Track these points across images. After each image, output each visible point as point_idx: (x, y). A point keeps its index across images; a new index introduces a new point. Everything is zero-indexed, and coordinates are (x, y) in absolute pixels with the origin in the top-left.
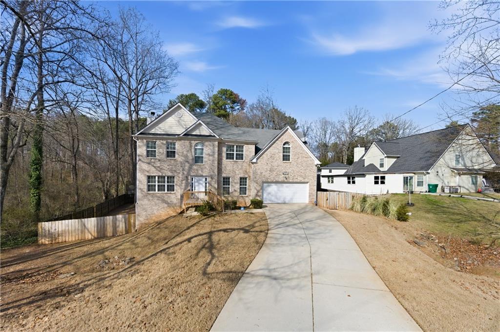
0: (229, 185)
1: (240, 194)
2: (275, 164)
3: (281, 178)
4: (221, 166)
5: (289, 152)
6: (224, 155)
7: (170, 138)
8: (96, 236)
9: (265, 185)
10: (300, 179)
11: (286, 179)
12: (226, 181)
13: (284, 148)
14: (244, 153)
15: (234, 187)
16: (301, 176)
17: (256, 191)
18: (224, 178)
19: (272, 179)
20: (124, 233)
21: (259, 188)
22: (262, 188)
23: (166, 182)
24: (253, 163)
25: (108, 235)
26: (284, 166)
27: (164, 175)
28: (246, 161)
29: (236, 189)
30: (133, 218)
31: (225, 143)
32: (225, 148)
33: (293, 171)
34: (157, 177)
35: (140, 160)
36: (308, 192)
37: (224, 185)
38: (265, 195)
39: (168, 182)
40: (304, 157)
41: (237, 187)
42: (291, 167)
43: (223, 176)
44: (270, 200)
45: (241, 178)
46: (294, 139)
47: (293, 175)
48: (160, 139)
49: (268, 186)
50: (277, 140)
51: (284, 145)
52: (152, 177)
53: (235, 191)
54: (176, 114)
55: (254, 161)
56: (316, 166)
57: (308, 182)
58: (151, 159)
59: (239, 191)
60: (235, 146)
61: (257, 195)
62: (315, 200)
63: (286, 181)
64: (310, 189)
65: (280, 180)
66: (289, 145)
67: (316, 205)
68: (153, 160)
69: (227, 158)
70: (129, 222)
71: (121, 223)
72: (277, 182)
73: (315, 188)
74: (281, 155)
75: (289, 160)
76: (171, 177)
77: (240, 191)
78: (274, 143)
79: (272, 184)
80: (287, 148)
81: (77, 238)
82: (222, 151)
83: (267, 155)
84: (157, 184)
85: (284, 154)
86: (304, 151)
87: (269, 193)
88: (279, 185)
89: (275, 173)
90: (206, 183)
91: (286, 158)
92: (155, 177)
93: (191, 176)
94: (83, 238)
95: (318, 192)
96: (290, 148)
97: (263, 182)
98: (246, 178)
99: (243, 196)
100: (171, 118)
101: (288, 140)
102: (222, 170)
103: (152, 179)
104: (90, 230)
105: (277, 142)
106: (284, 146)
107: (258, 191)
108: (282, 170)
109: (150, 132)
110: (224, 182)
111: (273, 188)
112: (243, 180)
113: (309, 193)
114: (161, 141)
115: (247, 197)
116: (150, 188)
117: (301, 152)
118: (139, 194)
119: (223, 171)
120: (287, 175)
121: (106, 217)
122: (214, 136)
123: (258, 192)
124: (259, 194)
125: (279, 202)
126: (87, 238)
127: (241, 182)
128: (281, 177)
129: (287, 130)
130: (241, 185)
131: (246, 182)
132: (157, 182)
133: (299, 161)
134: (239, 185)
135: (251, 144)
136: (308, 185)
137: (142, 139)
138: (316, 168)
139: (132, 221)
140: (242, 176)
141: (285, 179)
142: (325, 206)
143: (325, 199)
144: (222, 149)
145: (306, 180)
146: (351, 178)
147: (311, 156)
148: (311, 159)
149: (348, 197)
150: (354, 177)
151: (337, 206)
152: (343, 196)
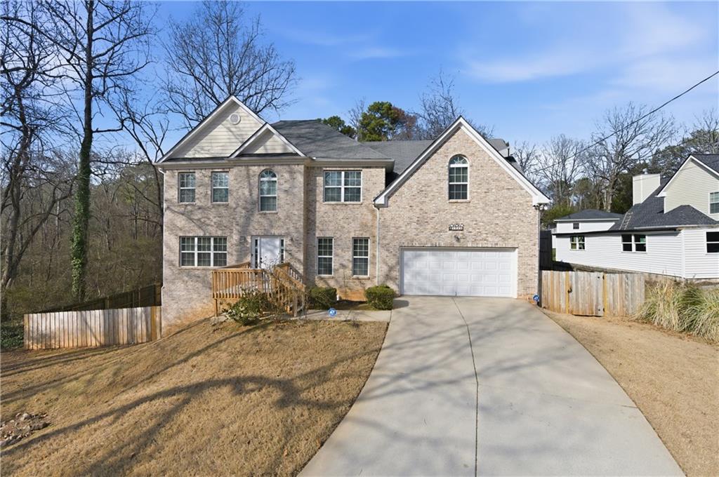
0: (331, 254)
1: (354, 273)
2: (430, 207)
3: (447, 238)
4: (315, 215)
5: (465, 179)
6: (320, 190)
7: (217, 163)
8: (102, 342)
9: (408, 254)
10: (492, 241)
11: (458, 240)
12: (326, 245)
13: (451, 170)
14: (361, 187)
15: (342, 257)
16: (496, 234)
17: (385, 268)
18: (320, 240)
19: (423, 239)
20: (144, 341)
21: (392, 261)
22: (401, 263)
23: (212, 248)
24: (378, 206)
25: (121, 342)
26: (452, 211)
27: (207, 235)
28: (366, 203)
29: (344, 263)
30: (158, 314)
31: (321, 168)
32: (322, 178)
33: (475, 222)
34: (196, 239)
35: (168, 208)
36: (516, 271)
37: (320, 253)
38: (407, 278)
39: (215, 248)
40: (503, 188)
41: (347, 258)
42: (469, 214)
43: (317, 235)
44: (420, 289)
45: (355, 240)
46: (477, 148)
47: (474, 232)
48: (201, 168)
49: (417, 257)
50: (435, 151)
51: (452, 161)
52: (189, 238)
53: (343, 266)
54: (229, 118)
55: (381, 201)
56: (537, 207)
57: (514, 249)
58: (186, 205)
59: (351, 265)
60: (343, 173)
61: (388, 277)
62: (536, 292)
63: (457, 244)
64: (522, 264)
65: (442, 245)
66: (465, 162)
67: (539, 304)
68: (189, 208)
69: (326, 199)
70: (153, 320)
71: (140, 321)
72: (435, 248)
73: (536, 262)
74: (445, 185)
75: (465, 197)
76: (220, 239)
77: (355, 266)
78: (428, 158)
79: (424, 252)
80: (458, 169)
81: (75, 344)
82: (315, 185)
84: (196, 252)
85: (451, 183)
86: (503, 173)
87: (417, 274)
88: (442, 255)
89: (429, 227)
90: (282, 251)
91: (457, 192)
92: (193, 238)
93: (252, 236)
94: (84, 344)
95: (544, 272)
96: (467, 168)
97: (403, 249)
98: (366, 240)
99: (361, 277)
100: (220, 126)
101: (460, 151)
102: (315, 223)
103: (188, 243)
104: (94, 331)
105: (433, 157)
106: (452, 166)
107: (391, 269)
108: (447, 220)
109: (186, 156)
110: (320, 247)
111: (427, 262)
112: (360, 245)
113: (519, 274)
114: (203, 171)
115: (369, 279)
116: (185, 259)
117: (496, 176)
118: (166, 271)
119: (317, 225)
120: (461, 232)
121: (116, 310)
122: (297, 154)
123: (390, 271)
124: (395, 274)
125: (441, 293)
126: (89, 344)
127: (355, 247)
128: (444, 235)
129: (458, 128)
130: (355, 254)
131: (366, 248)
132: (196, 248)
133: (491, 197)
134: (351, 253)
135: (377, 167)
136: (515, 254)
137: (171, 169)
138: (537, 212)
139: (158, 319)
140: (358, 234)
141: (454, 241)
142: (563, 306)
143: (564, 289)
144: (316, 180)
145: (510, 244)
146: (633, 238)
147: (524, 186)
148: (523, 192)
149: (632, 286)
150: (644, 237)
151: (601, 307)
152: (618, 284)
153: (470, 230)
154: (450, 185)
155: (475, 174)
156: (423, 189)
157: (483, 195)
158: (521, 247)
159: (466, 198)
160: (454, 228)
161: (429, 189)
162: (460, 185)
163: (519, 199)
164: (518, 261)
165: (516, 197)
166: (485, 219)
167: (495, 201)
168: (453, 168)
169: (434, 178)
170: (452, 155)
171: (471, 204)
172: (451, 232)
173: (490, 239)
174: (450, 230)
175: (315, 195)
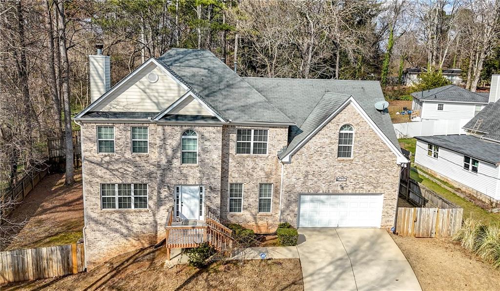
0: (240, 196)
1: (260, 211)
2: (323, 163)
3: (334, 186)
4: (228, 165)
5: (350, 142)
6: (233, 145)
7: (138, 121)
9: (303, 198)
10: (367, 189)
11: (342, 188)
12: (236, 189)
13: (341, 135)
14: (267, 142)
15: (250, 199)
16: (370, 183)
18: (232, 185)
19: (316, 187)
21: (293, 204)
22: (299, 205)
23: (133, 193)
24: (284, 163)
26: (339, 167)
27: (129, 182)
28: (271, 155)
29: (252, 203)
31: (234, 127)
32: (235, 135)
33: (355, 175)
34: (117, 186)
36: (381, 209)
37: (232, 195)
39: (136, 193)
40: (377, 150)
41: (254, 199)
42: (352, 169)
43: (230, 181)
45: (261, 185)
46: (361, 120)
47: (354, 182)
48: (120, 123)
50: (330, 121)
51: (342, 129)
52: (109, 185)
53: (251, 205)
55: (286, 159)
56: (399, 165)
57: (382, 194)
58: (106, 156)
59: (257, 205)
60: (253, 131)
62: (393, 225)
63: (341, 191)
64: (386, 205)
65: (331, 190)
66: (351, 129)
67: (394, 232)
68: (108, 158)
69: (238, 151)
72: (325, 194)
73: (395, 203)
74: (335, 147)
75: (349, 155)
76: (141, 185)
77: (260, 205)
78: (324, 126)
80: (346, 134)
82: (229, 140)
83: (309, 147)
84: (117, 196)
85: (340, 145)
89: (321, 178)
90: (201, 197)
91: (344, 151)
92: (113, 185)
93: (175, 185)
95: (400, 208)
96: (352, 134)
97: (301, 194)
98: (270, 185)
99: (265, 213)
100: (137, 83)
101: (349, 121)
102: (228, 172)
103: (109, 188)
105: (328, 125)
106: (342, 132)
108: (335, 174)
109: (103, 111)
110: (232, 190)
111: (318, 203)
112: (265, 188)
114: (123, 125)
115: (271, 215)
116: (106, 203)
117: (374, 141)
119: (230, 173)
120: (345, 182)
122: (216, 118)
123: (290, 211)
124: (294, 213)
125: (327, 225)
127: (261, 191)
128: (332, 185)
129: (349, 104)
130: (261, 196)
131: (270, 191)
132: (117, 193)
133: (368, 157)
134: (257, 195)
135: (281, 128)
136: (381, 198)
137: (89, 123)
138: (400, 168)
140: (263, 181)
141: (339, 189)
142: (410, 232)
143: (412, 219)
144: (229, 136)
145: (379, 190)
147: (392, 150)
148: (391, 154)
149: (455, 217)
151: (434, 232)
152: (446, 215)
153: (352, 180)
154: (339, 146)
155: (358, 139)
156: (319, 149)
157: (363, 155)
158: (386, 193)
159: (350, 157)
160: (340, 180)
161: (324, 150)
162: (346, 146)
163: (388, 159)
164: (384, 203)
165: (386, 157)
166: (362, 173)
167: (371, 159)
168: (343, 134)
169: (328, 141)
170: (343, 124)
171: (354, 162)
172: (337, 182)
173: (365, 187)
174: (337, 181)
175: (228, 149)
